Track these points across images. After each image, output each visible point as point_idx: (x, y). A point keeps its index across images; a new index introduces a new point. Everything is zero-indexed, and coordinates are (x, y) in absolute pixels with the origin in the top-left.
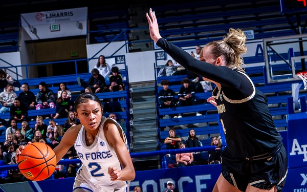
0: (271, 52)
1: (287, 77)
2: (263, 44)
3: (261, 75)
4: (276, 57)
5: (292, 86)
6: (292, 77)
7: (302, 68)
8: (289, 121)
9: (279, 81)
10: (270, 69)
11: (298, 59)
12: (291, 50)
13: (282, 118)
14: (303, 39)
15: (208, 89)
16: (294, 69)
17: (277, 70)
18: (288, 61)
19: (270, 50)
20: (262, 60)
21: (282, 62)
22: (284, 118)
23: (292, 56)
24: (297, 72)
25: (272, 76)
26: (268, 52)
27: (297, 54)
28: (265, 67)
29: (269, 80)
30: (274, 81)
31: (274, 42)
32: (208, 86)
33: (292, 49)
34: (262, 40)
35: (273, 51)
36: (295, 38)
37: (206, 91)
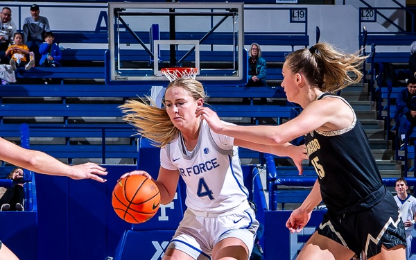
0: (121, 26)
1: (143, 74)
2: (109, 11)
3: (101, 65)
4: (129, 36)
5: (152, 89)
6: (152, 74)
7: (170, 60)
8: (141, 149)
9: (130, 78)
10: (116, 56)
11: (165, 45)
12: (155, 27)
13: (131, 144)
14: (177, 11)
15: (9, 80)
16: (156, 61)
17: (129, 60)
18: (148, 46)
19: (120, 23)
20: (104, 39)
21: (138, 47)
22: (134, 143)
23: (156, 38)
24: (162, 67)
25: (119, 69)
26: (116, 26)
27: (164, 36)
28: (109, 51)
29: (114, 76)
30: (121, 78)
31: (128, 11)
32: (9, 75)
33: (157, 25)
34: (107, 4)
35: (124, 25)
36: (164, 7)
37: (4, 83)
